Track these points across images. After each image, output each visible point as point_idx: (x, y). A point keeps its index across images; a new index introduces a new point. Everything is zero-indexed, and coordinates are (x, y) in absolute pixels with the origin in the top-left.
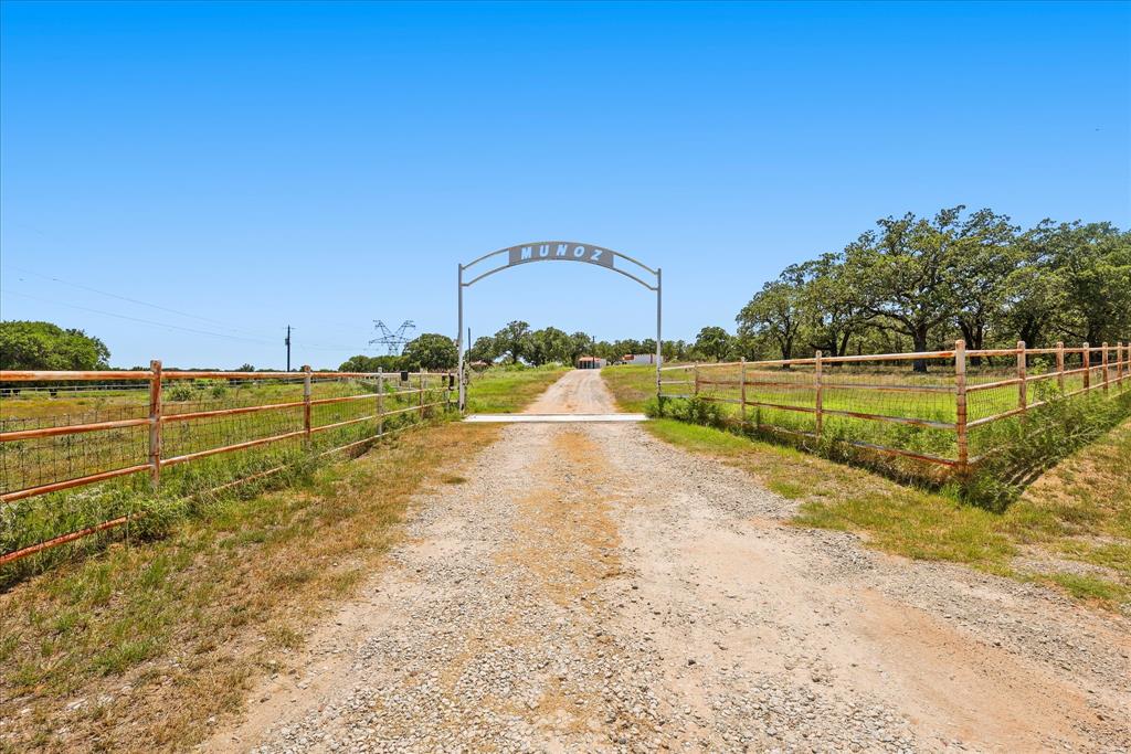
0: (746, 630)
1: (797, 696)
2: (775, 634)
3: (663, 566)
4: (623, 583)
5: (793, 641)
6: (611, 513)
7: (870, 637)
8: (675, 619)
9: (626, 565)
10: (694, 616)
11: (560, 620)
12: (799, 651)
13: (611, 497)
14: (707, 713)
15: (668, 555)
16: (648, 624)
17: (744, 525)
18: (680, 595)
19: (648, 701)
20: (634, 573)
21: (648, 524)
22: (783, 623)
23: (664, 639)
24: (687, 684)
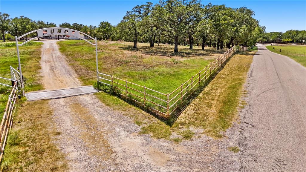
0: (135, 158)
1: (141, 165)
2: (138, 157)
3: (119, 149)
4: (114, 154)
5: (140, 158)
6: (104, 137)
7: (150, 155)
8: (124, 159)
9: (113, 150)
10: (127, 158)
11: (108, 163)
12: (141, 159)
13: (102, 132)
14: (132, 170)
15: (119, 146)
16: (121, 160)
17: (131, 136)
18: (124, 154)
19: (125, 170)
20: (115, 152)
21: (113, 139)
22: (139, 155)
23: (124, 162)
24: (129, 167)
